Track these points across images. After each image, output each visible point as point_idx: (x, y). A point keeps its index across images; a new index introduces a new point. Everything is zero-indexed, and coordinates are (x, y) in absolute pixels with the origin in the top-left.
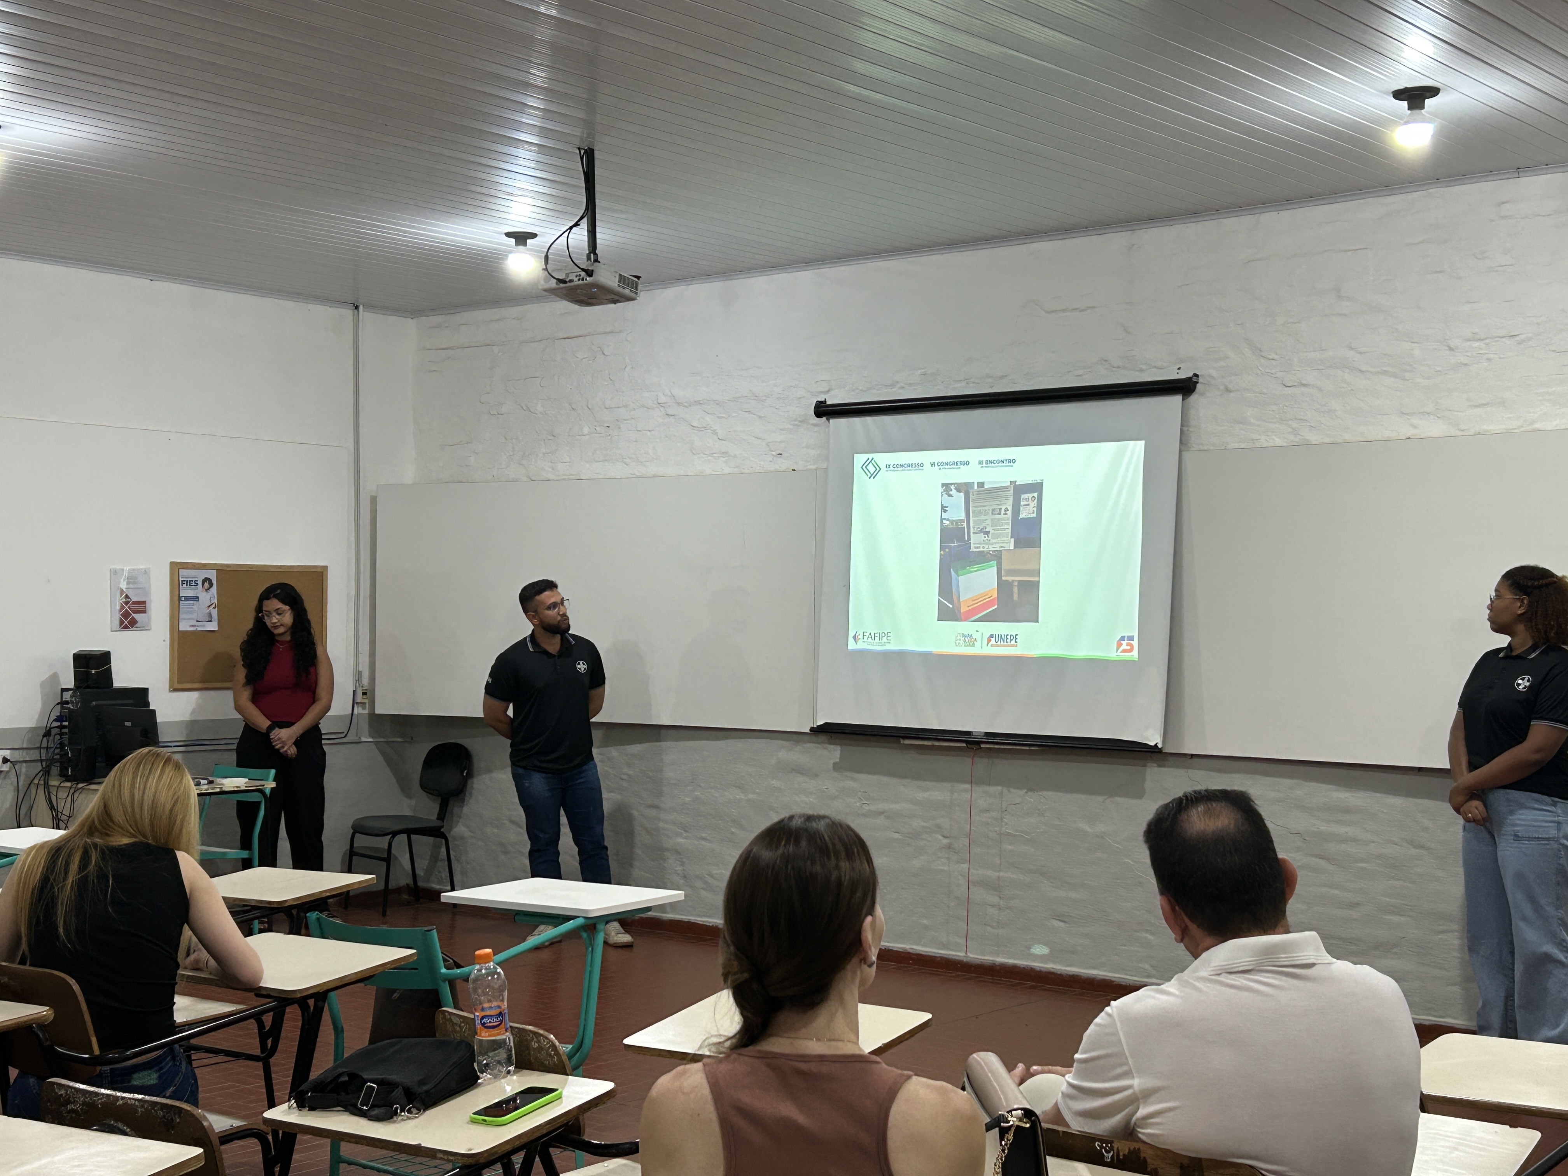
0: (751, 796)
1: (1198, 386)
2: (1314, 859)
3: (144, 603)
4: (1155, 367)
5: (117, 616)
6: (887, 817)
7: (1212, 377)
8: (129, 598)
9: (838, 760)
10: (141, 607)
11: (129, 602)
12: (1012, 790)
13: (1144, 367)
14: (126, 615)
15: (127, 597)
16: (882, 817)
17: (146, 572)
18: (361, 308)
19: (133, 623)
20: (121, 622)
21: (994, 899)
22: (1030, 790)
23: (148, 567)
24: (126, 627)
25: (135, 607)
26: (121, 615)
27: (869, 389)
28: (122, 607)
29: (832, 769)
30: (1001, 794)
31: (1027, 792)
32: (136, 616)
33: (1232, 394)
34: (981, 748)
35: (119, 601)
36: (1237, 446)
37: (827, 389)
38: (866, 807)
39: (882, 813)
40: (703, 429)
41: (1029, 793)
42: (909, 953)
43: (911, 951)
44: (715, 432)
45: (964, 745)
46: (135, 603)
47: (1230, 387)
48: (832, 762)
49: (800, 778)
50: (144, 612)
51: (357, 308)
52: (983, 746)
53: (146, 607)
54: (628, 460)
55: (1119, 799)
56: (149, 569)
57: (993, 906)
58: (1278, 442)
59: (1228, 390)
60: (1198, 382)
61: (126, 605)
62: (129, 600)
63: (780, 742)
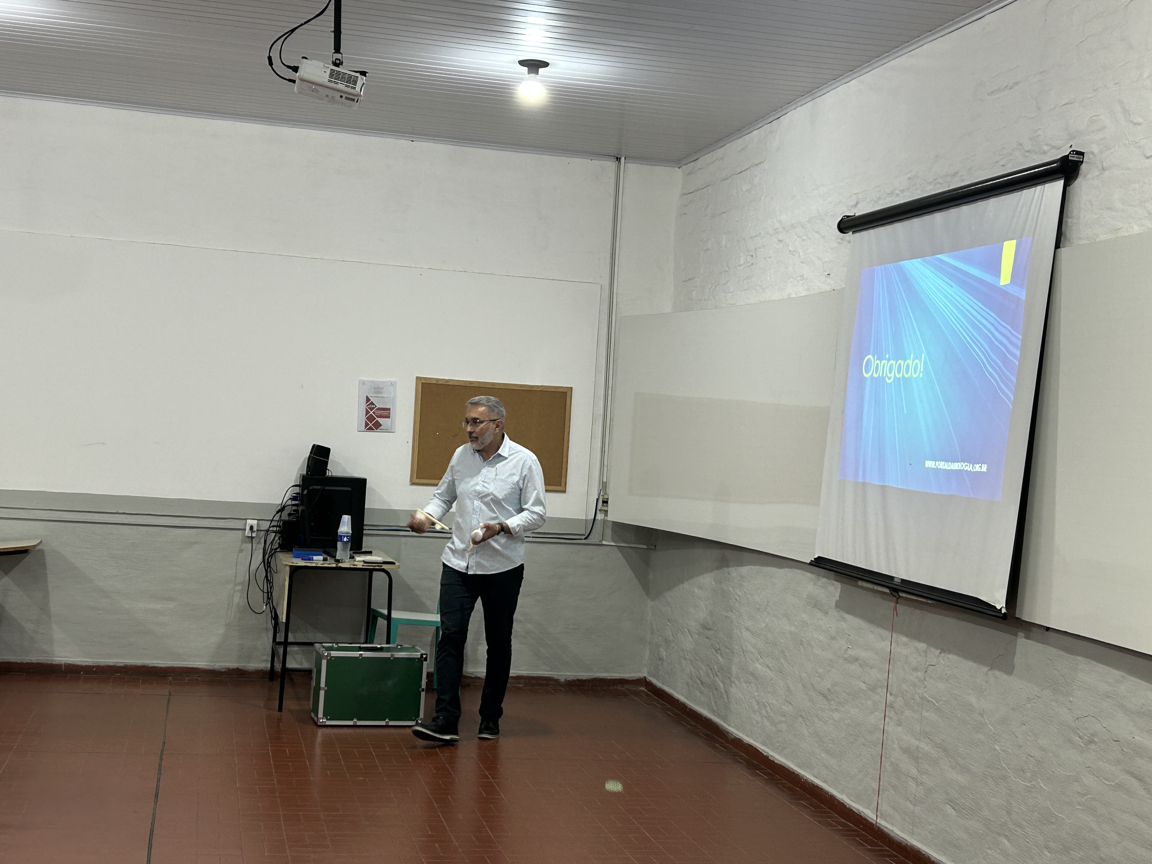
0: (793, 629)
1: (1083, 167)
2: (1130, 778)
3: (389, 409)
4: (1054, 147)
5: (364, 419)
6: (860, 665)
7: (1093, 153)
8: (374, 404)
9: (838, 598)
10: (385, 412)
11: (373, 408)
12: (932, 649)
13: (1045, 148)
14: (370, 418)
15: (372, 403)
16: (857, 664)
17: (392, 384)
18: (623, 159)
19: (378, 425)
20: (367, 425)
21: (914, 771)
22: (943, 651)
23: (394, 380)
24: (370, 429)
25: (380, 412)
26: (366, 418)
27: (879, 198)
28: (367, 412)
29: (834, 607)
30: (925, 652)
31: (940, 653)
32: (380, 420)
33: (1107, 173)
34: (900, 596)
35: (364, 406)
36: (1102, 237)
37: (855, 203)
38: (850, 652)
39: (857, 660)
40: (794, 253)
41: (943, 655)
42: (861, 816)
43: (862, 814)
44: (799, 256)
45: (887, 591)
46: (379, 409)
47: (1104, 164)
48: (835, 600)
49: (819, 615)
50: (389, 417)
51: (618, 159)
52: (901, 594)
53: (390, 413)
54: (758, 288)
55: (997, 673)
56: (396, 382)
57: (913, 778)
58: (1136, 229)
59: (1103, 169)
60: (1082, 162)
61: (373, 412)
62: (374, 406)
63: (809, 575)
